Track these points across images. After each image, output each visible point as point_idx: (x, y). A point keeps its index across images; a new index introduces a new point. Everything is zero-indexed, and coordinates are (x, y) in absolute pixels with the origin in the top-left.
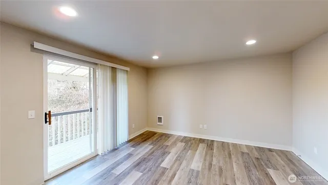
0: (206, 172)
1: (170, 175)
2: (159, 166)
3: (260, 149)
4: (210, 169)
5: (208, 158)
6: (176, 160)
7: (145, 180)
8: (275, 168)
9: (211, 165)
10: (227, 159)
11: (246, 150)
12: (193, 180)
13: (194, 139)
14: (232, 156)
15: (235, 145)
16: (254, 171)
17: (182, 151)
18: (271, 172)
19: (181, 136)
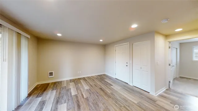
0: (92, 88)
1: (81, 95)
2: (71, 96)
3: (99, 75)
4: (92, 87)
5: (88, 84)
6: (77, 90)
7: (72, 104)
8: (106, 79)
9: (91, 85)
10: (94, 81)
11: (97, 77)
12: (90, 92)
13: (76, 79)
14: (95, 80)
15: (92, 76)
16: (102, 82)
17: (76, 86)
18: (105, 80)
19: (68, 80)
